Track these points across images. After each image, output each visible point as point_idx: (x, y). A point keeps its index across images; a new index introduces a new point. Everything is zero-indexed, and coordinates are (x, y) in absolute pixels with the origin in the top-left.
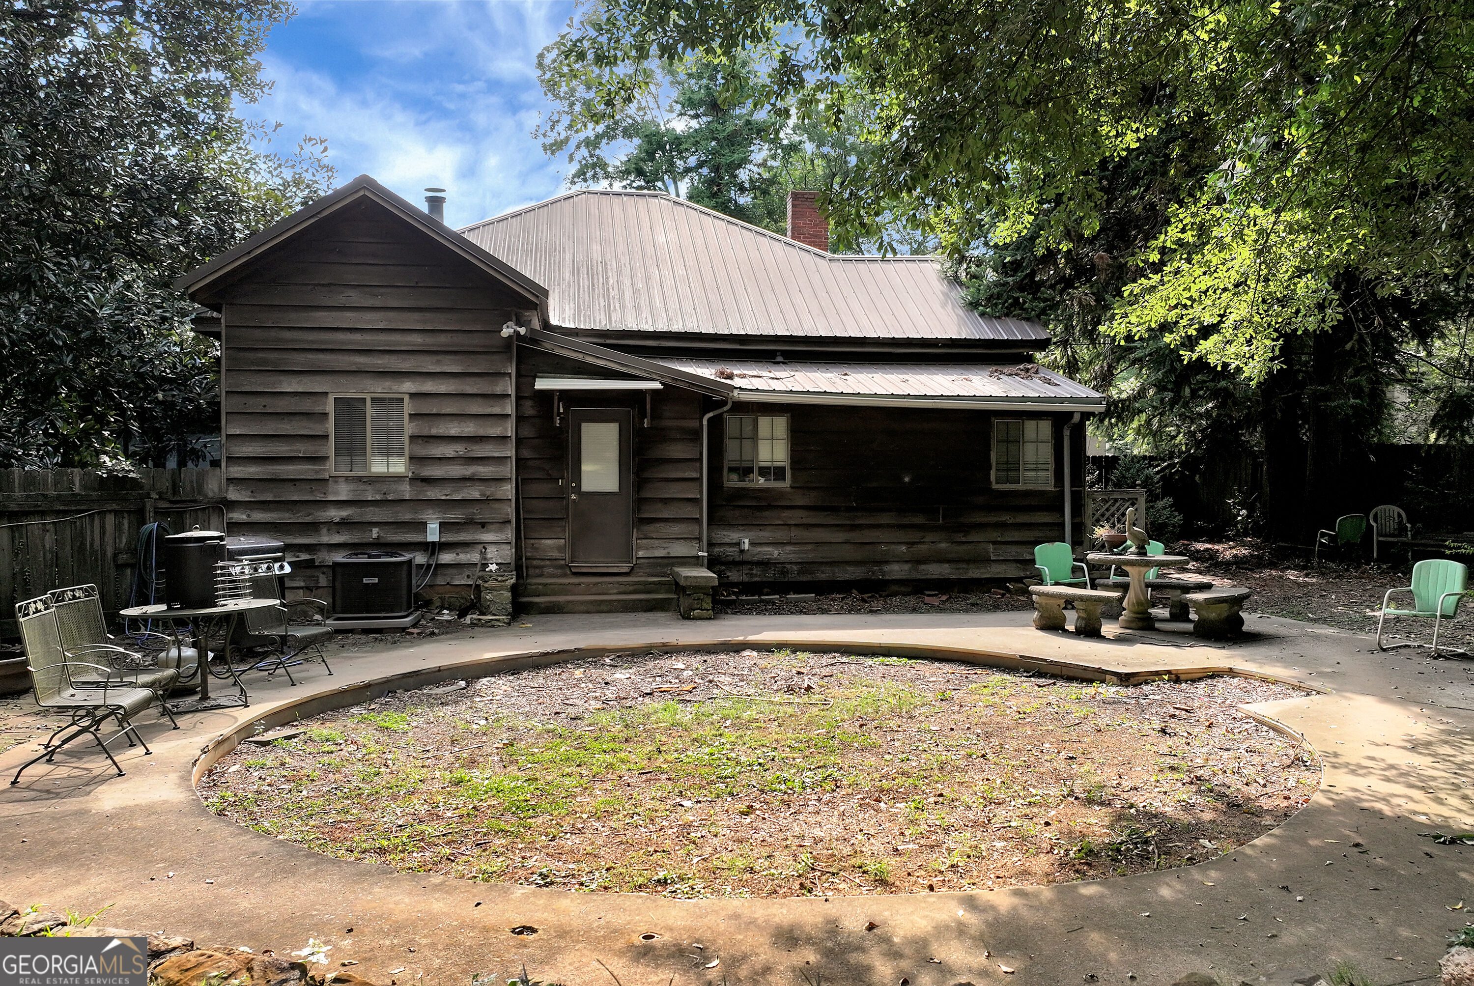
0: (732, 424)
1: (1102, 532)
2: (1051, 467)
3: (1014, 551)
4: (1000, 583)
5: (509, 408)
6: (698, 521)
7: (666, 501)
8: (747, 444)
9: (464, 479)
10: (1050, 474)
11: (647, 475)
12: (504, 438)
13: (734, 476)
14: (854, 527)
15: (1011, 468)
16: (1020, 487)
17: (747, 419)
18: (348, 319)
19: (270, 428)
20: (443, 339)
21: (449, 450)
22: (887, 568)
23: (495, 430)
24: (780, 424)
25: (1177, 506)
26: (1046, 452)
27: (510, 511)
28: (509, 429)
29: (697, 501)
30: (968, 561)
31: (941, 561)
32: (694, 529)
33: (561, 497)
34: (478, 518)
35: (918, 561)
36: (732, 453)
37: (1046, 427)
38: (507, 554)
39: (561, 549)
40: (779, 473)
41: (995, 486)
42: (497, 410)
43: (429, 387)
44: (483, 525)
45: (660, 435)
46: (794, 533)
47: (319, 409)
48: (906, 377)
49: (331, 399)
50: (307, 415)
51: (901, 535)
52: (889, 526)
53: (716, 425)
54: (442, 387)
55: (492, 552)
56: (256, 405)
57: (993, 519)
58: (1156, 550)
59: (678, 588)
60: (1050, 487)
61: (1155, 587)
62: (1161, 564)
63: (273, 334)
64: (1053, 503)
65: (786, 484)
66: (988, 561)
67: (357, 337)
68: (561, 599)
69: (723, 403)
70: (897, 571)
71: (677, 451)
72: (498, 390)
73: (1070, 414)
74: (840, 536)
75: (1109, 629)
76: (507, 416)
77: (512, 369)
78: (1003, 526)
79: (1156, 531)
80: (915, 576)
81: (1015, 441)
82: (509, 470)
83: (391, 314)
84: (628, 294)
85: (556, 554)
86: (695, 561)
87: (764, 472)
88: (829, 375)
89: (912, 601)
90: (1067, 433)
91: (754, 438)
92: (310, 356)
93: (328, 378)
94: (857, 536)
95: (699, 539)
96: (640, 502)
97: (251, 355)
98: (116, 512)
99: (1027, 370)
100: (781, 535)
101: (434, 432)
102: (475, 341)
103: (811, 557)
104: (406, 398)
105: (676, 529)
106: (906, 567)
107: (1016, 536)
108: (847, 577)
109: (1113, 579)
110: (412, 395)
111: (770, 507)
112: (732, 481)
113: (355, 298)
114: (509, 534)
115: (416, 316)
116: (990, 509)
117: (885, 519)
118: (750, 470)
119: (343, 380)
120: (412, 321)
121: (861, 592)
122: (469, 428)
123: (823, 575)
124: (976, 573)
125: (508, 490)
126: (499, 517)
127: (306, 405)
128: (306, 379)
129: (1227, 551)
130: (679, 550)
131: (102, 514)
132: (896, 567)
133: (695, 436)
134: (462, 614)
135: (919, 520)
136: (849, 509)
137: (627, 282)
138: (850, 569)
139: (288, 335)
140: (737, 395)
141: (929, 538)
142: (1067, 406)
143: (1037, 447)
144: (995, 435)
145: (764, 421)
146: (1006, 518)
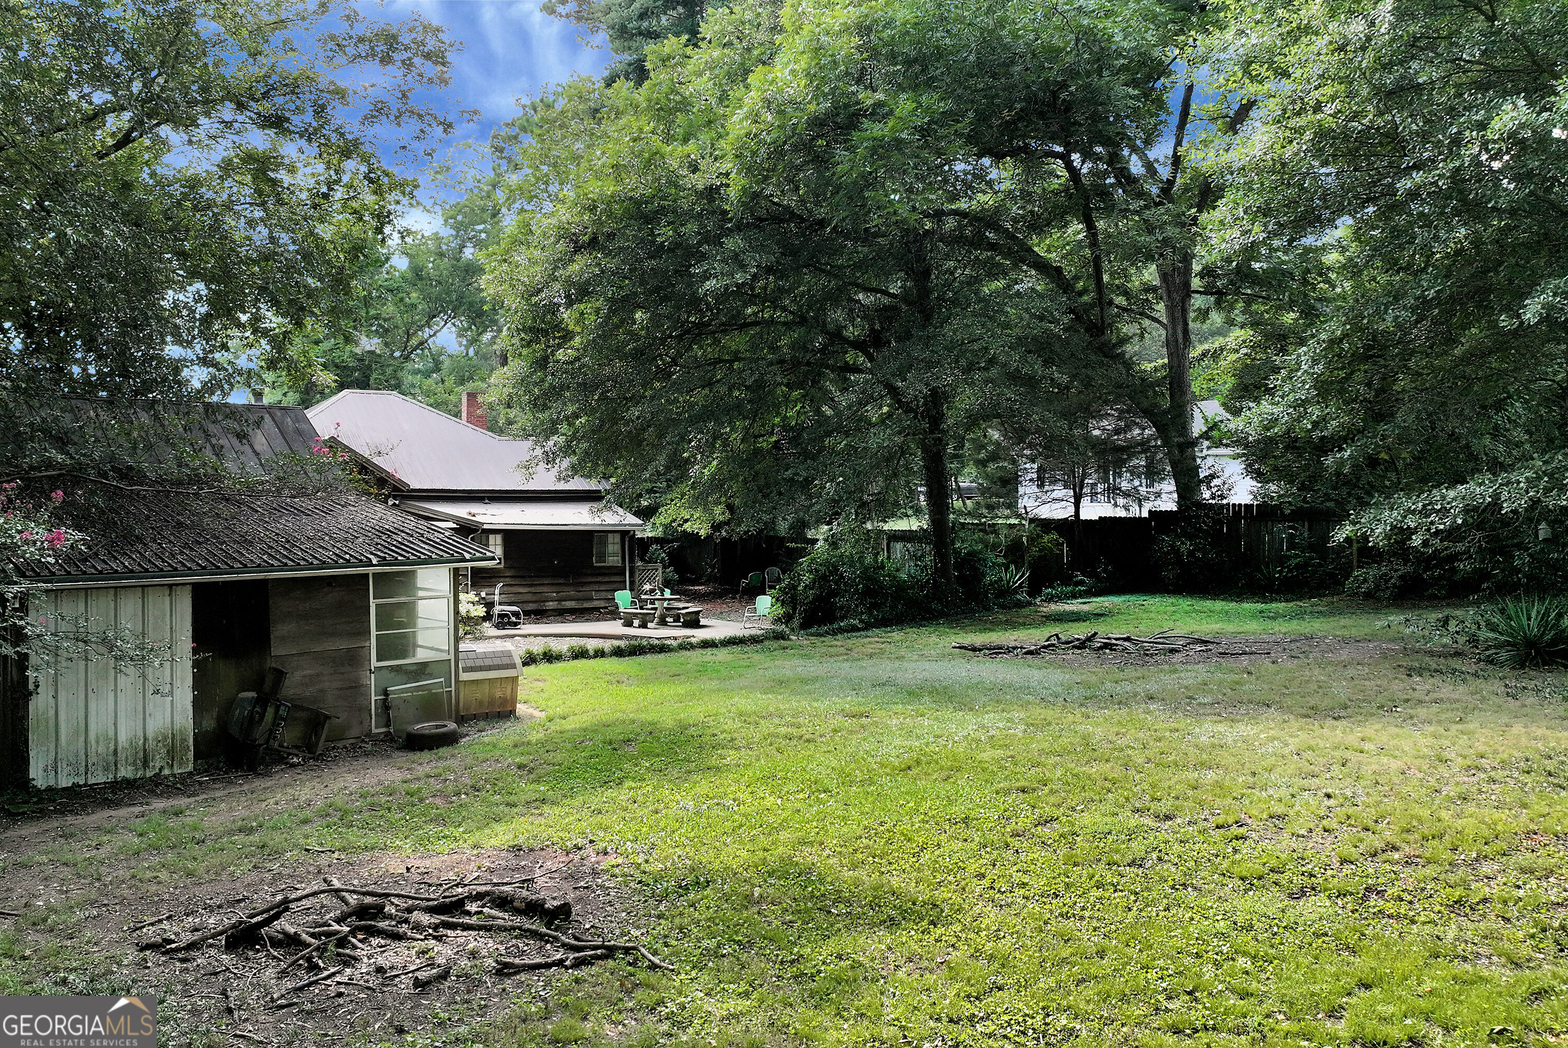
1: (647, 587)
2: (620, 555)
3: (603, 595)
4: (597, 609)
10: (620, 559)
14: (531, 585)
15: (602, 557)
16: (606, 564)
17: (487, 537)
22: (546, 604)
24: (499, 538)
25: (676, 571)
26: (617, 549)
30: (584, 600)
31: (571, 600)
35: (561, 600)
37: (618, 536)
40: (501, 560)
41: (595, 564)
46: (517, 589)
51: (554, 588)
52: (548, 584)
57: (594, 579)
58: (667, 593)
60: (620, 565)
61: (667, 609)
62: (670, 600)
64: (620, 572)
65: (501, 565)
66: (592, 599)
69: (476, 531)
70: (551, 605)
73: (628, 531)
74: (526, 590)
75: (649, 625)
78: (603, 583)
79: (667, 583)
80: (559, 607)
81: (604, 544)
88: (516, 512)
89: (560, 618)
90: (627, 539)
94: (534, 589)
103: (524, 600)
106: (555, 603)
107: (606, 588)
109: (650, 606)
111: (494, 577)
116: (593, 575)
117: (546, 582)
121: (535, 615)
124: (586, 605)
129: (694, 589)
132: (551, 603)
135: (561, 581)
136: (530, 577)
138: (531, 605)
140: (485, 527)
141: (566, 589)
142: (627, 528)
143: (613, 546)
144: (595, 540)
145: (491, 537)
146: (600, 579)
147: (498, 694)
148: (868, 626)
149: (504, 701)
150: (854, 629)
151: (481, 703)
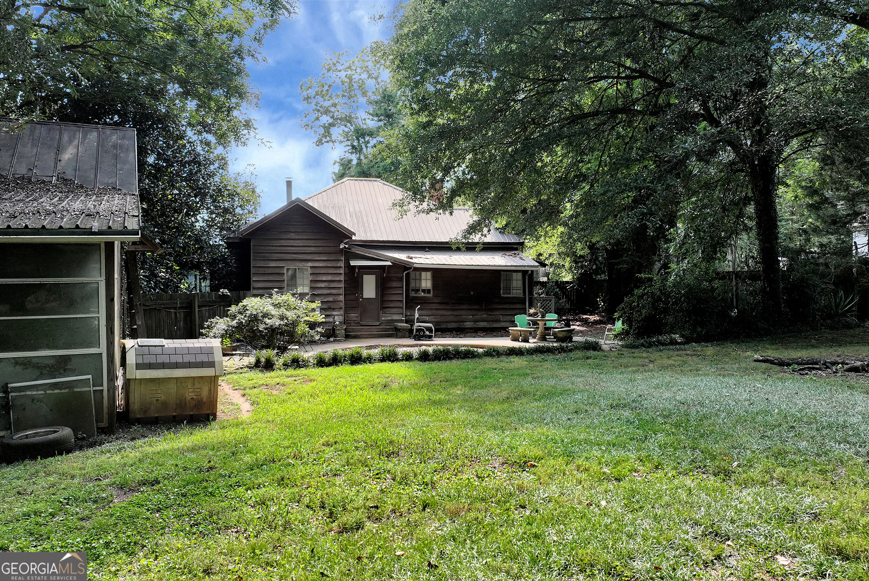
0: (412, 275)
1: (532, 311)
2: (522, 289)
3: (509, 318)
4: (503, 329)
5: (342, 271)
6: (402, 308)
7: (392, 301)
8: (418, 281)
9: (328, 294)
10: (521, 291)
11: (386, 292)
12: (340, 281)
13: (413, 292)
14: (454, 310)
15: (508, 289)
16: (511, 296)
17: (418, 273)
18: (291, 243)
19: (266, 278)
20: (321, 249)
21: (323, 285)
22: (465, 324)
23: (337, 279)
24: (429, 274)
26: (520, 284)
27: (342, 305)
28: (342, 278)
29: (401, 301)
30: (493, 321)
31: (483, 321)
32: (400, 310)
33: (357, 299)
34: (332, 307)
35: (475, 321)
36: (412, 285)
37: (520, 275)
38: (341, 318)
39: (357, 317)
40: (429, 291)
41: (502, 295)
42: (338, 272)
43: (316, 264)
44: (334, 309)
45: (389, 279)
46: (434, 312)
47: (282, 272)
48: (472, 257)
49: (286, 268)
50: (278, 274)
51: (469, 312)
52: (466, 309)
53: (408, 275)
54: (321, 264)
55: (336, 318)
56: (261, 271)
57: (501, 307)
59: (397, 329)
60: (521, 296)
62: (548, 320)
63: (267, 248)
64: (522, 301)
65: (431, 295)
66: (499, 321)
67: (294, 248)
68: (359, 333)
69: (410, 268)
70: (468, 325)
71: (395, 284)
72: (339, 265)
73: (528, 271)
74: (449, 313)
75: (531, 340)
76: (341, 274)
77: (343, 259)
78: (506, 309)
79: (559, 311)
80: (475, 326)
81: (509, 280)
82: (342, 291)
83: (304, 241)
84: (372, 225)
85: (355, 319)
86: (401, 321)
87: (424, 291)
88: (445, 256)
89: (474, 334)
90: (527, 277)
91: (420, 279)
92: (278, 255)
93: (285, 262)
94: (455, 313)
95: (402, 314)
96: (383, 301)
97: (261, 255)
98: (223, 306)
99: (515, 254)
100: (429, 312)
101: (318, 279)
102: (332, 249)
103: (439, 320)
104: (309, 268)
105: (394, 310)
106: (472, 323)
107: (510, 312)
108: (452, 327)
109: (534, 326)
110: (311, 267)
111: (425, 303)
112: (413, 294)
113: (293, 236)
114: (342, 312)
115: (313, 241)
116: (500, 303)
117: (464, 307)
118: (419, 290)
119: (289, 262)
120: (311, 243)
121: (457, 332)
122: (329, 278)
123: (443, 326)
124: (495, 325)
125: (342, 298)
126: (339, 307)
127: (278, 271)
128: (277, 262)
129: (593, 318)
130: (396, 317)
131: (220, 306)
132: (468, 323)
133: (401, 279)
134: (328, 338)
135: (476, 307)
136: (453, 303)
137: (371, 220)
138: (453, 324)
139: (271, 248)
140: (415, 265)
141: (480, 313)
142: (526, 268)
143: (517, 282)
144: (502, 278)
145: (423, 274)
146: (506, 306)
147: (190, 395)
148: (688, 341)
149: (199, 404)
150: (673, 342)
151: (165, 405)
